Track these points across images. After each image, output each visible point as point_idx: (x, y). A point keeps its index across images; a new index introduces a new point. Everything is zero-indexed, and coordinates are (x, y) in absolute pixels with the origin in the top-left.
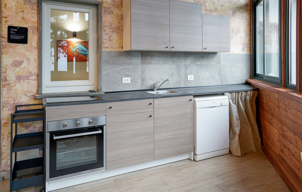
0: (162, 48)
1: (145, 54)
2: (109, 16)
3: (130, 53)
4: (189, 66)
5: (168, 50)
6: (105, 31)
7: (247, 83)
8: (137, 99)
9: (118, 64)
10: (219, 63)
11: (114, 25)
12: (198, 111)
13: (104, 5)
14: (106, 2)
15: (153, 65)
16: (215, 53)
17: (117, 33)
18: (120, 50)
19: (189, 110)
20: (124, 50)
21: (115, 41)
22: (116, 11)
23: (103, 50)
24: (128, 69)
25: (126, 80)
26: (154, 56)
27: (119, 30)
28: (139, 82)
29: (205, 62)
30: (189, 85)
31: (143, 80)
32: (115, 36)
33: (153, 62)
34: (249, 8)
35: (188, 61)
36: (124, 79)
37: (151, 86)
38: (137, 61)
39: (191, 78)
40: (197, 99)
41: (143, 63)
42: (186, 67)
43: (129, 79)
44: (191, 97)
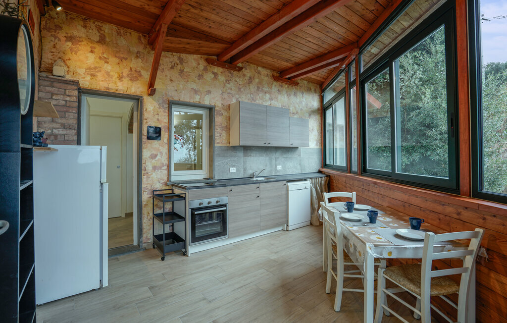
0: (261, 144)
1: (247, 149)
2: (220, 117)
3: (235, 148)
4: (278, 158)
5: (265, 145)
6: (217, 129)
7: (320, 172)
8: (248, 184)
9: (227, 156)
10: (300, 155)
11: (223, 125)
12: (290, 192)
13: (216, 108)
14: (218, 106)
15: (252, 158)
16: (298, 148)
17: (226, 131)
18: (228, 145)
19: (284, 192)
20: (231, 145)
21: (224, 138)
22: (225, 113)
23: (216, 145)
24: (234, 160)
25: (233, 170)
26: (253, 150)
27: (228, 128)
28: (242, 172)
29: (289, 155)
30: (278, 174)
31: (245, 169)
32: (224, 134)
33: (252, 155)
34: (320, 112)
35: (278, 154)
36: (231, 168)
37: (251, 175)
38: (241, 154)
39: (279, 167)
40: (289, 184)
41: (245, 156)
42: (276, 159)
43: (235, 168)
44: (285, 182)
